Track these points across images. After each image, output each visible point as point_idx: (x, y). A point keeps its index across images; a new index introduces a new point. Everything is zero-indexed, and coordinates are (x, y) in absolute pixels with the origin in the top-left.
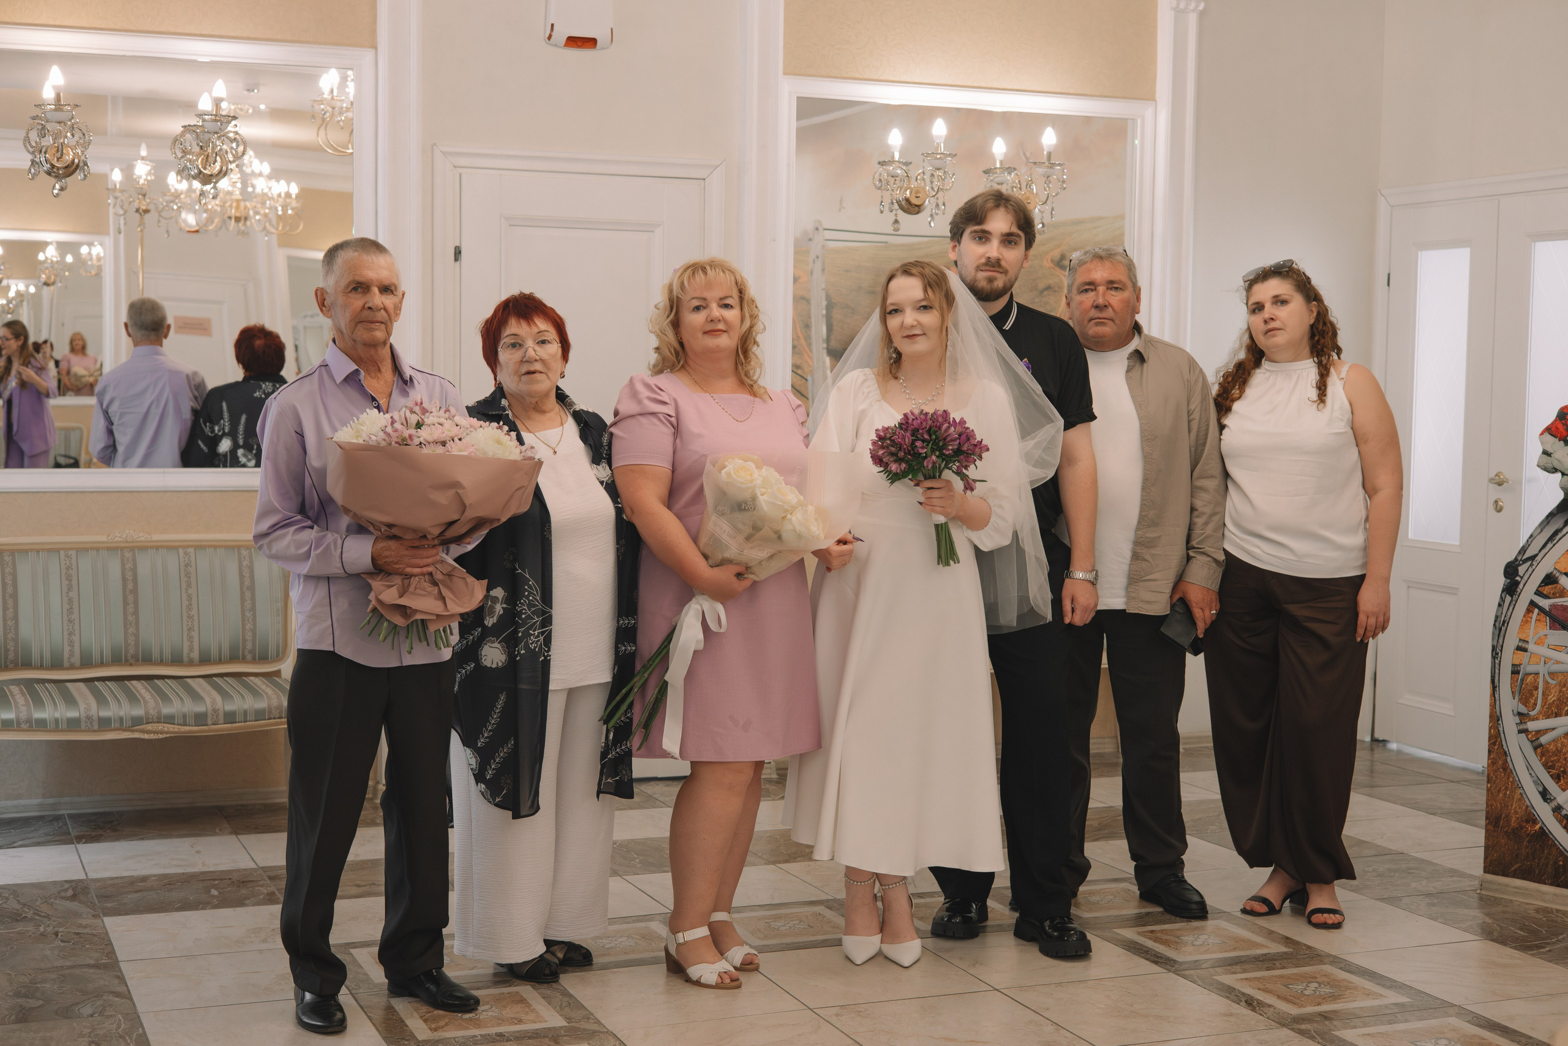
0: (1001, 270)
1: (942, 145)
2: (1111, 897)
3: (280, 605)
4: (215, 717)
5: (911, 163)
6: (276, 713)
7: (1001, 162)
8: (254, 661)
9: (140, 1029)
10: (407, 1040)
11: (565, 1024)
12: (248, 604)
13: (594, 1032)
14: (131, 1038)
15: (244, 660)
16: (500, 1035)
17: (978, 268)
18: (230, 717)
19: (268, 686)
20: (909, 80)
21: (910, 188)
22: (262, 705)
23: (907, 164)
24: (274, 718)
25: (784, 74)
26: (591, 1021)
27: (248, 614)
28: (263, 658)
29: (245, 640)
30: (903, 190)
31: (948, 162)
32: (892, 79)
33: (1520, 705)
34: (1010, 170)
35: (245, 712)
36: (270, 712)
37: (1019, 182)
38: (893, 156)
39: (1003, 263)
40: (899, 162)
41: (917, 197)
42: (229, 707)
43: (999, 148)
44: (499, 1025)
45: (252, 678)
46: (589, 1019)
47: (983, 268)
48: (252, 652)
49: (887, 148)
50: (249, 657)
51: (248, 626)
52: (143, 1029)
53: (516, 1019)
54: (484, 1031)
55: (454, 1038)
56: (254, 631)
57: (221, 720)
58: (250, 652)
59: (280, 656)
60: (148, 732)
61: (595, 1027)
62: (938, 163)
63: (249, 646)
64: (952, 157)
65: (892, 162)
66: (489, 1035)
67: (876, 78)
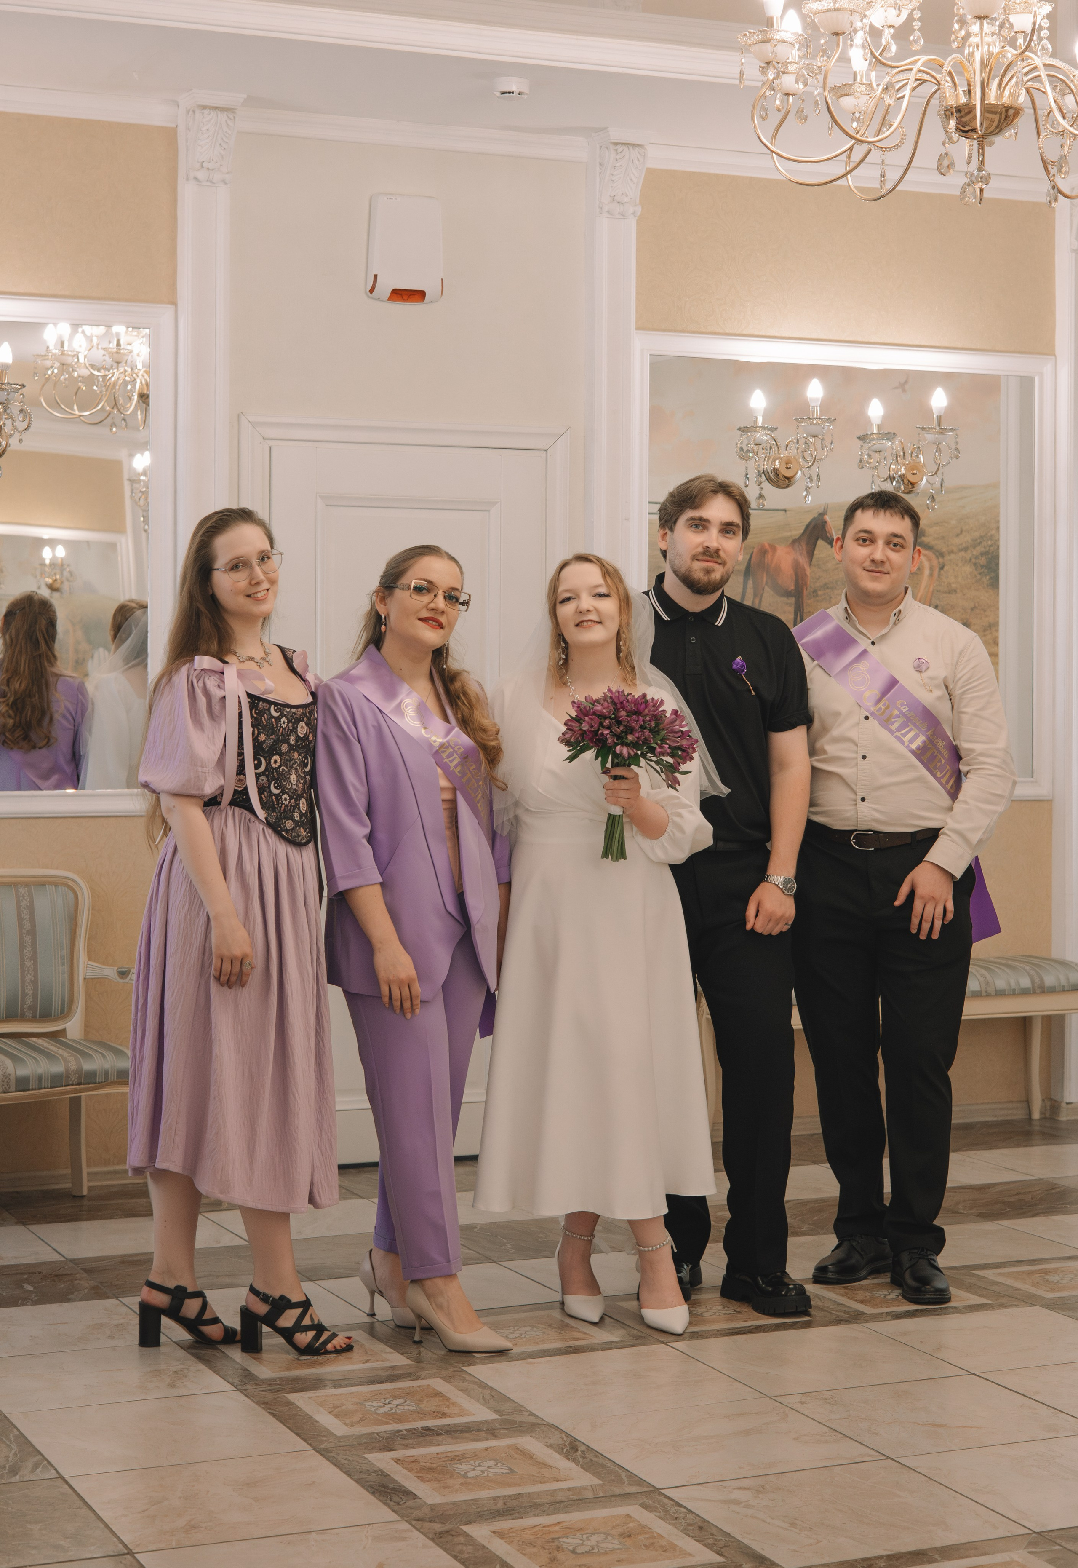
0: (719, 561)
1: (818, 408)
2: (1072, 1276)
3: (66, 952)
4: (5, 1084)
5: (776, 429)
6: (74, 1078)
7: (879, 426)
8: (34, 1019)
9: (15, 1430)
10: (324, 1436)
11: (495, 1416)
12: (28, 952)
13: (533, 1424)
14: (9, 1440)
15: (23, 1019)
16: (428, 1429)
17: (694, 558)
18: (23, 1084)
19: (59, 1048)
20: (776, 334)
21: (780, 458)
22: (58, 1068)
23: (773, 430)
24: (72, 1085)
25: (637, 329)
26: (524, 1413)
27: (28, 964)
28: (45, 1016)
29: (24, 995)
30: (770, 461)
31: (826, 428)
32: (757, 333)
34: (890, 436)
35: (40, 1078)
36: (68, 1077)
37: (903, 449)
38: (756, 421)
39: (722, 553)
40: (763, 428)
41: (787, 468)
42: (22, 1072)
43: (876, 410)
44: (422, 1419)
45: (34, 1039)
46: (521, 1411)
47: (700, 557)
48: (33, 1008)
49: (751, 413)
50: (29, 1014)
51: (29, 978)
52: (18, 1430)
53: (438, 1412)
54: (408, 1426)
55: (378, 1433)
56: (35, 983)
57: (13, 1088)
58: (30, 1008)
59: (65, 1013)
61: (531, 1419)
62: (814, 430)
63: (29, 1001)
64: (830, 423)
65: (753, 428)
66: (414, 1429)
67: (738, 332)
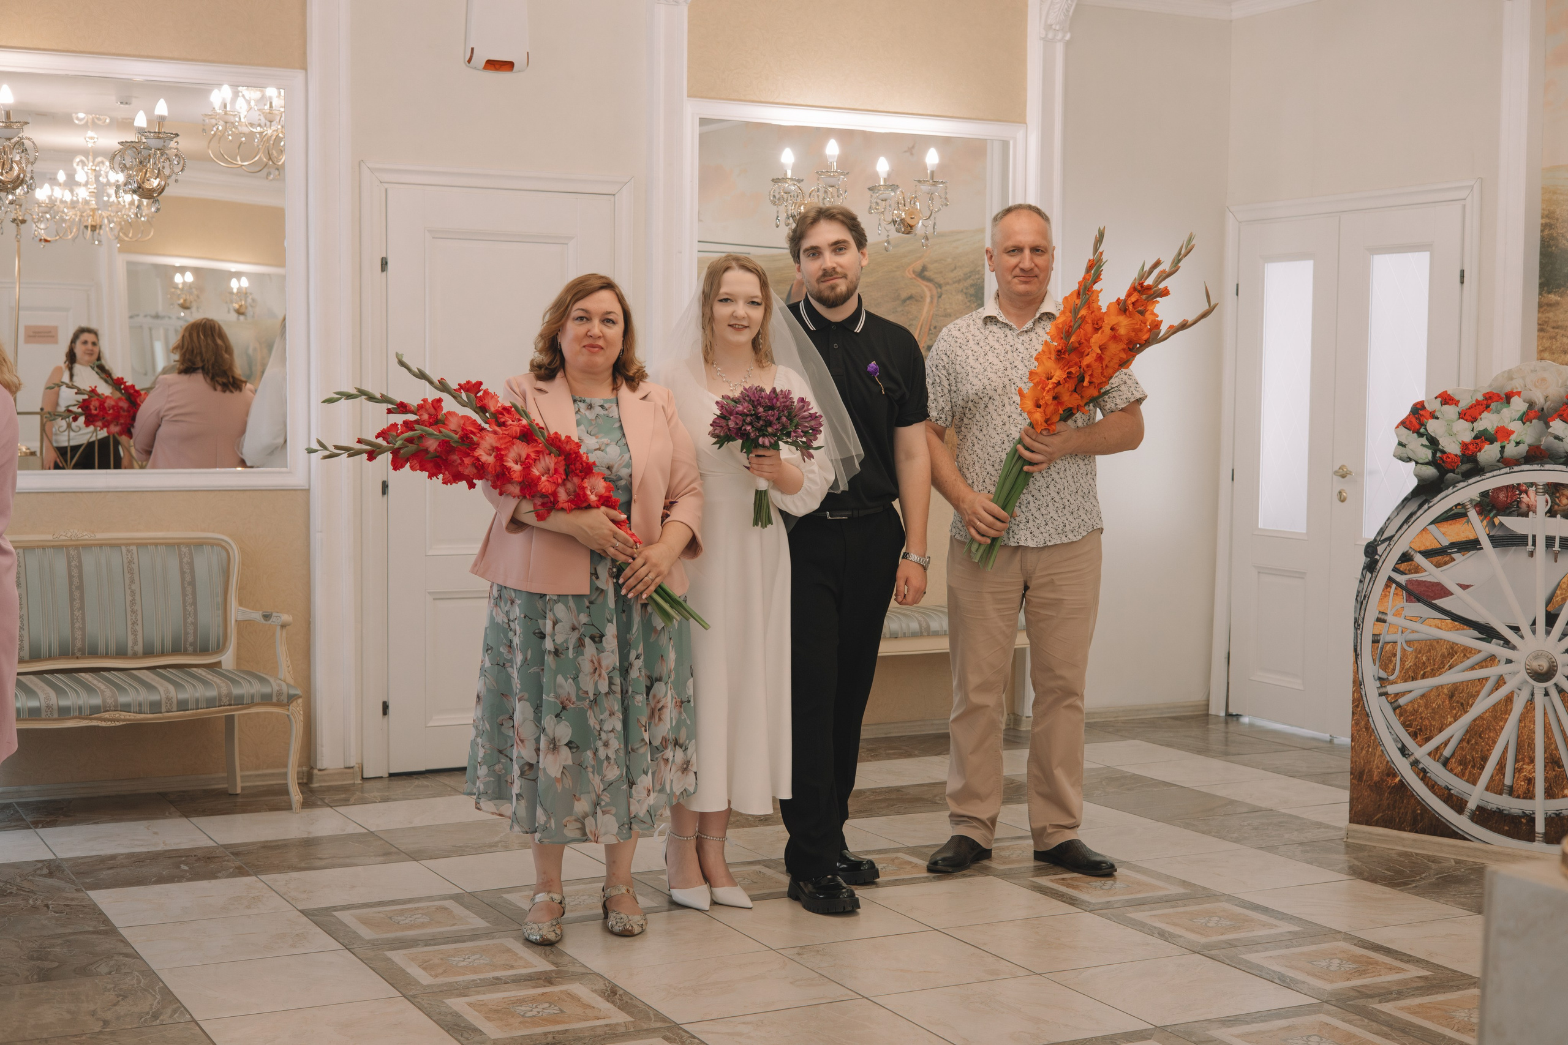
0: (840, 276)
1: (835, 164)
3: (220, 599)
4: (169, 705)
5: (802, 180)
6: (225, 700)
7: (885, 180)
8: (195, 653)
11: (553, 968)
12: (189, 599)
13: (583, 974)
15: (185, 653)
16: (497, 978)
17: (819, 281)
18: (183, 705)
19: (214, 676)
20: (802, 103)
21: (804, 204)
22: (212, 693)
23: (799, 181)
24: (224, 706)
25: (688, 96)
26: (576, 965)
27: (189, 608)
28: (204, 650)
29: (186, 633)
30: (797, 206)
31: (841, 180)
32: (786, 102)
33: (1380, 671)
34: (894, 187)
35: (197, 700)
36: (220, 700)
37: (904, 198)
38: (786, 174)
40: (792, 179)
42: (182, 696)
43: (883, 166)
44: (494, 971)
45: (195, 669)
46: (574, 963)
47: (824, 280)
48: (193, 644)
49: (782, 167)
50: (190, 649)
51: (190, 620)
52: (163, 983)
53: (507, 965)
54: (482, 976)
55: (456, 983)
56: (195, 624)
57: (175, 709)
58: (191, 644)
59: (220, 648)
60: (106, 720)
61: (582, 970)
62: (832, 181)
63: (191, 639)
64: (844, 175)
65: (784, 180)
66: (487, 979)
67: (771, 101)
